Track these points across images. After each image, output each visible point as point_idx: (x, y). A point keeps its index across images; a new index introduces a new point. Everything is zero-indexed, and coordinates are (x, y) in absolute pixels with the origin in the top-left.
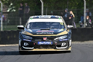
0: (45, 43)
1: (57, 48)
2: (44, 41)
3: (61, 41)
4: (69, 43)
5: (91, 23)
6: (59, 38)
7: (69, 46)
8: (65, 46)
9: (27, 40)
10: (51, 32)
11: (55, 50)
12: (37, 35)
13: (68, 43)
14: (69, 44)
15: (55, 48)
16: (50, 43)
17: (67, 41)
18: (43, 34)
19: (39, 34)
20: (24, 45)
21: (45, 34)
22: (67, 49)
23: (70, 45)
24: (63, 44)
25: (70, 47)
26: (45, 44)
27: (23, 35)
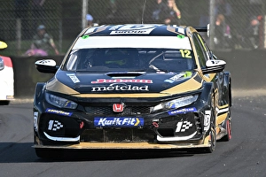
0: (118, 121)
1: (159, 138)
2: (117, 114)
3: (173, 116)
4: (201, 120)
5: (230, 37)
6: (167, 104)
7: (201, 131)
8: (188, 132)
9: (57, 112)
10: (139, 85)
11: (152, 146)
12: (94, 93)
13: (199, 120)
14: (202, 126)
15: (153, 140)
16: (135, 123)
17: (196, 114)
18: (114, 92)
19: (99, 93)
20: (50, 128)
21: (121, 92)
22: (197, 142)
23: (206, 129)
24: (179, 124)
25: (207, 134)
26: (118, 126)
27: (47, 95)
